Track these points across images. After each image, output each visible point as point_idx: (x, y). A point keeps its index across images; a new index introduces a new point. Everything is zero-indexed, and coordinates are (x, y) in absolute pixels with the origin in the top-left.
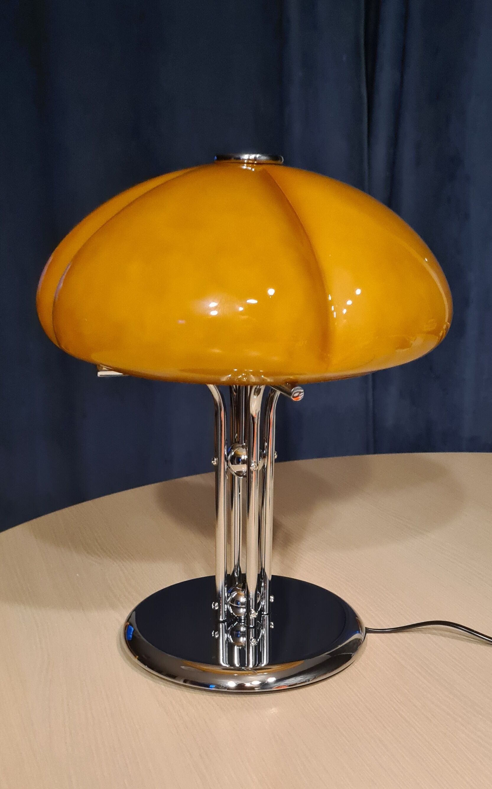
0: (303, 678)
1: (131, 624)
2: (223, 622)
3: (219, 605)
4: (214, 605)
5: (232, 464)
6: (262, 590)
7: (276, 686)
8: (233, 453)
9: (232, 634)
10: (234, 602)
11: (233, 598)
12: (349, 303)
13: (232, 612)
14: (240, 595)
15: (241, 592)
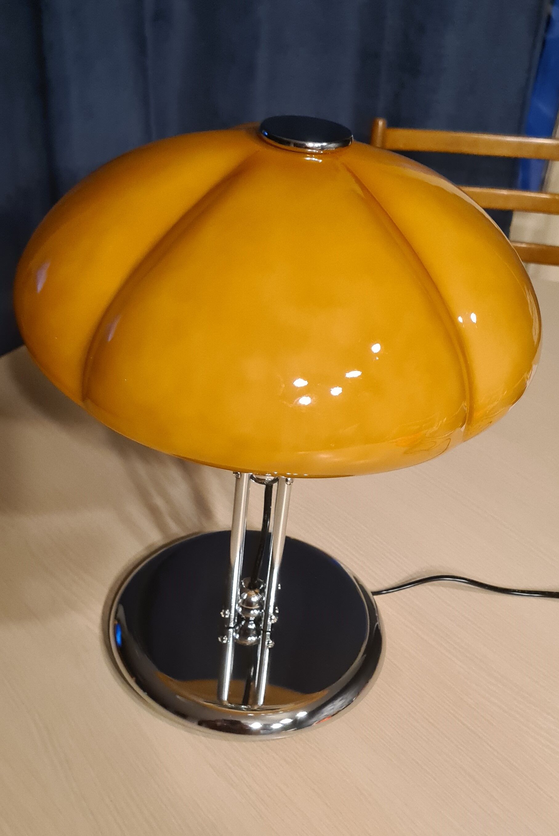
4: (224, 613)
10: (244, 603)
11: (244, 600)
13: (241, 613)
14: (251, 595)
15: (253, 591)
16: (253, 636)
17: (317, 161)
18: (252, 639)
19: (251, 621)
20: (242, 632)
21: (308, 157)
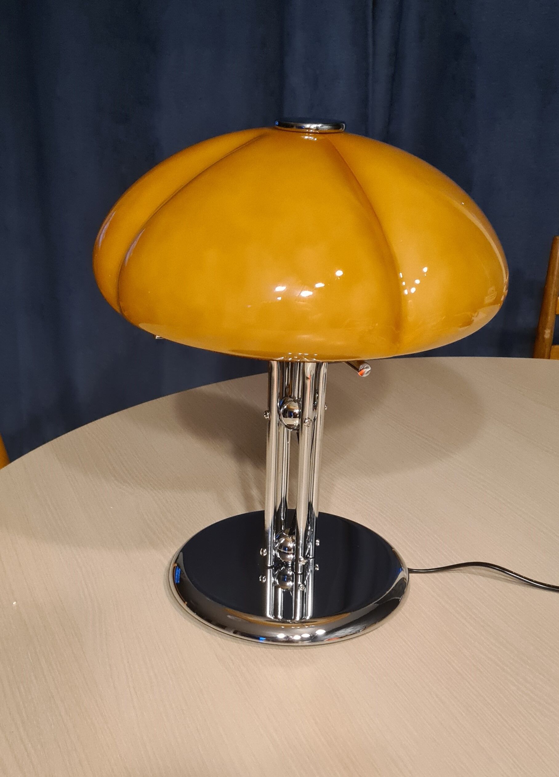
0: (353, 630)
1: (178, 566)
2: (271, 567)
3: (267, 551)
4: (262, 551)
5: (284, 417)
6: (308, 533)
7: (327, 638)
8: (285, 407)
9: (278, 578)
10: (281, 548)
11: (281, 544)
12: (417, 282)
13: (279, 556)
14: (288, 541)
15: (289, 537)
17: (313, 139)
18: (290, 584)
19: (289, 567)
20: (281, 577)
21: (306, 136)
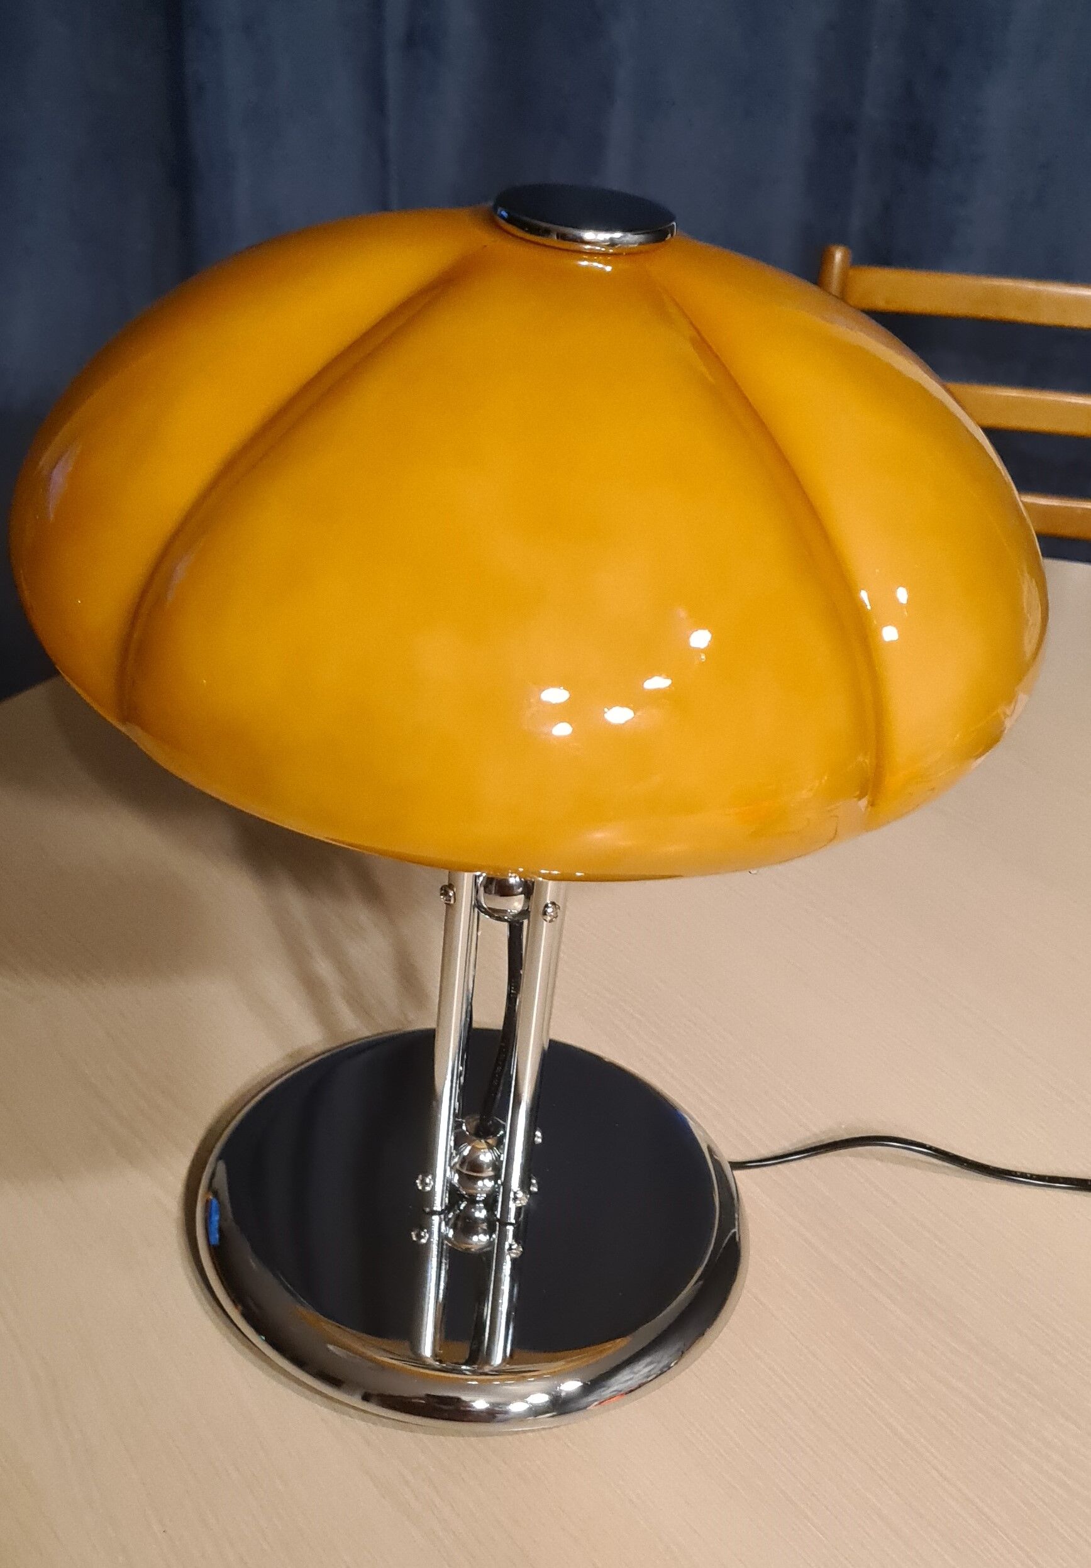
3: (435, 1179)
4: (423, 1181)
5: (486, 894)
10: (465, 1165)
11: (465, 1156)
14: (477, 1149)
15: (483, 1141)
16: (483, 1233)
17: (602, 268)
18: (480, 1239)
19: (479, 1202)
20: (460, 1224)
21: (585, 259)
